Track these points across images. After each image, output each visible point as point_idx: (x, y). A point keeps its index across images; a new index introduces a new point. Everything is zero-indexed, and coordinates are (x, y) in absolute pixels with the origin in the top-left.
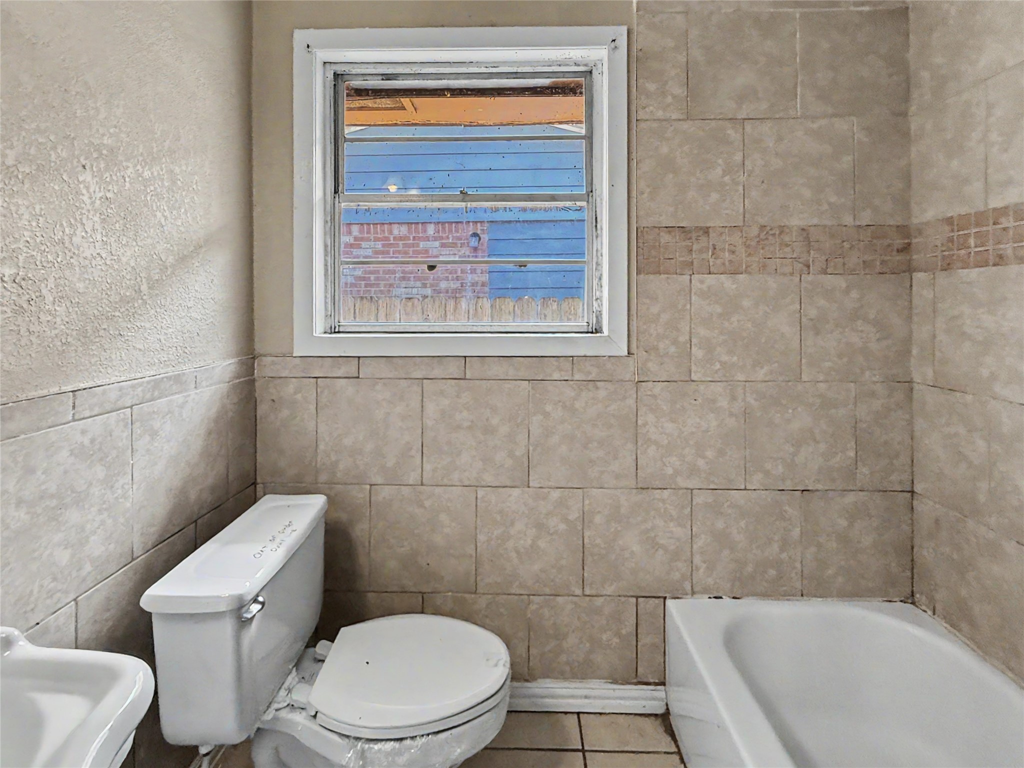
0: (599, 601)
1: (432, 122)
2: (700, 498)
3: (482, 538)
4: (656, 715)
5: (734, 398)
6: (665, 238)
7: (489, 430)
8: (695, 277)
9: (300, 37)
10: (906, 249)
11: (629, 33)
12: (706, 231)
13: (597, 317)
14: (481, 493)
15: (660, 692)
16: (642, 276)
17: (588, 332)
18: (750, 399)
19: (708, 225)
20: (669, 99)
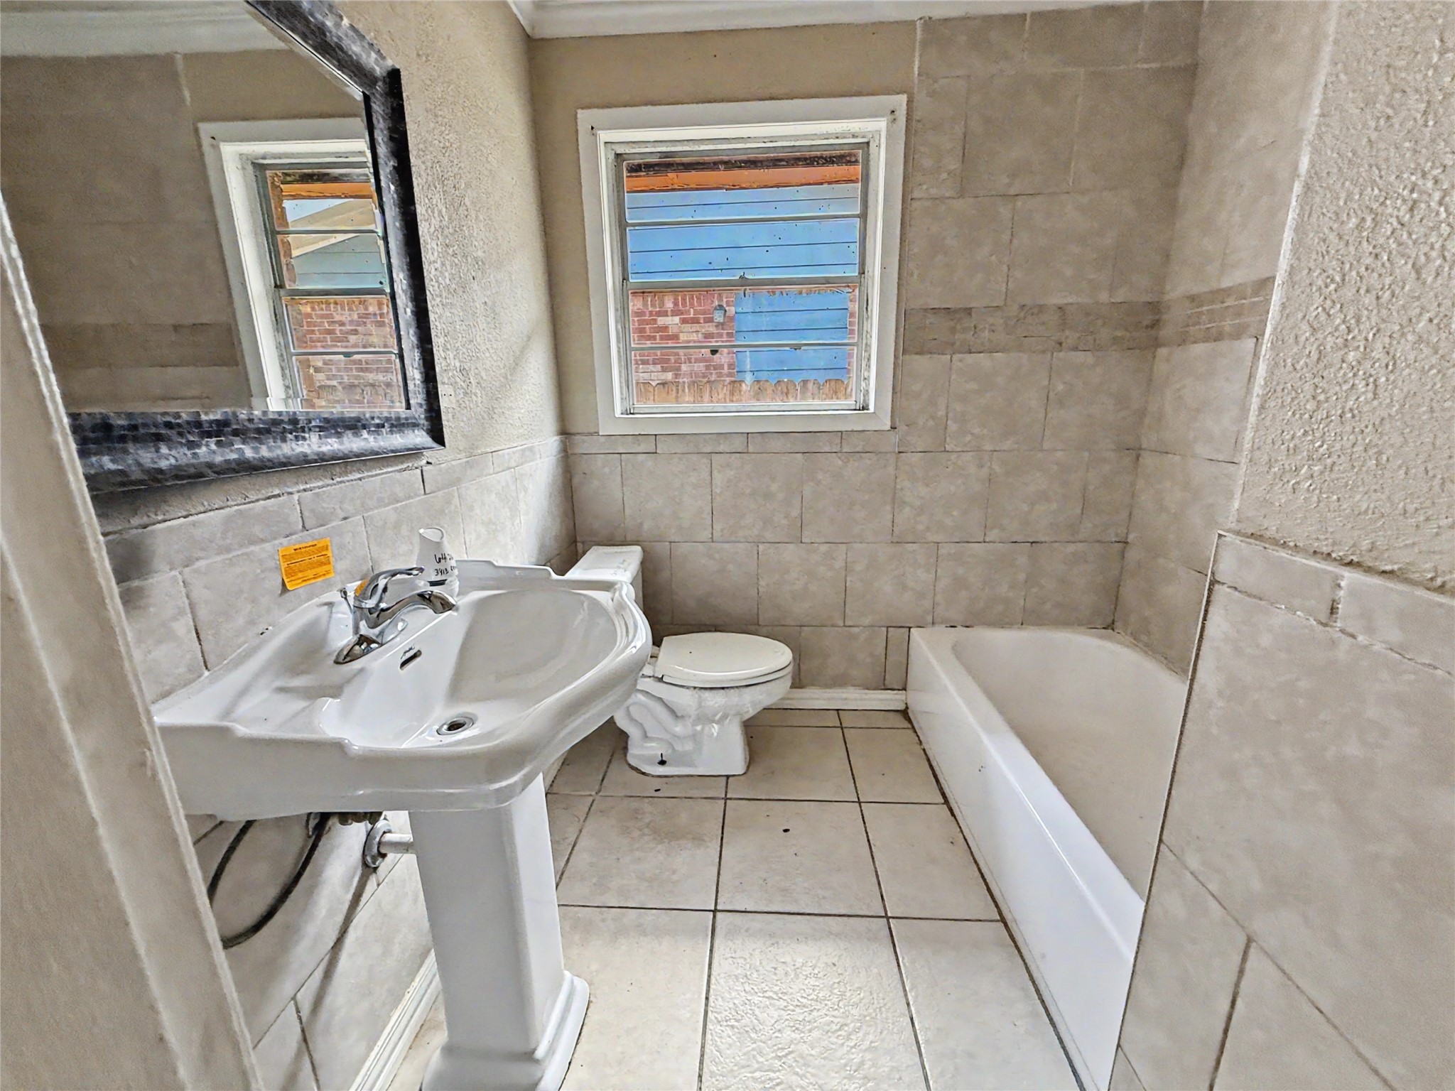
0: (856, 630)
1: (691, 186)
2: (944, 550)
3: (762, 583)
4: (898, 711)
5: (981, 466)
6: (931, 319)
7: (768, 496)
8: (956, 357)
9: (585, 117)
10: (1155, 324)
11: (910, 102)
12: (968, 311)
13: (864, 396)
14: (761, 547)
15: (901, 696)
16: (907, 357)
17: (855, 410)
18: (997, 468)
19: (971, 306)
20: (944, 176)
